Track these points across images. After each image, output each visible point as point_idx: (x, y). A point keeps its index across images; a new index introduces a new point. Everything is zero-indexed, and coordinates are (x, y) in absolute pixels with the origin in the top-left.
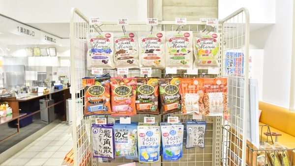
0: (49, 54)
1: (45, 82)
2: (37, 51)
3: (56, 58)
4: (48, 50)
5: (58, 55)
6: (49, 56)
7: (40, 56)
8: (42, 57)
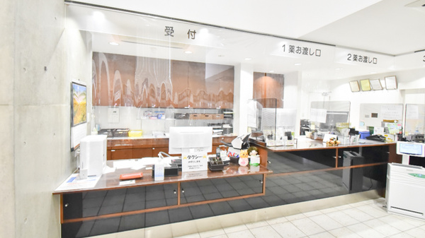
0: (384, 86)
1: (337, 126)
2: (365, 84)
3: (397, 92)
4: (382, 82)
5: (401, 86)
6: (385, 90)
7: (370, 90)
8: (372, 92)
